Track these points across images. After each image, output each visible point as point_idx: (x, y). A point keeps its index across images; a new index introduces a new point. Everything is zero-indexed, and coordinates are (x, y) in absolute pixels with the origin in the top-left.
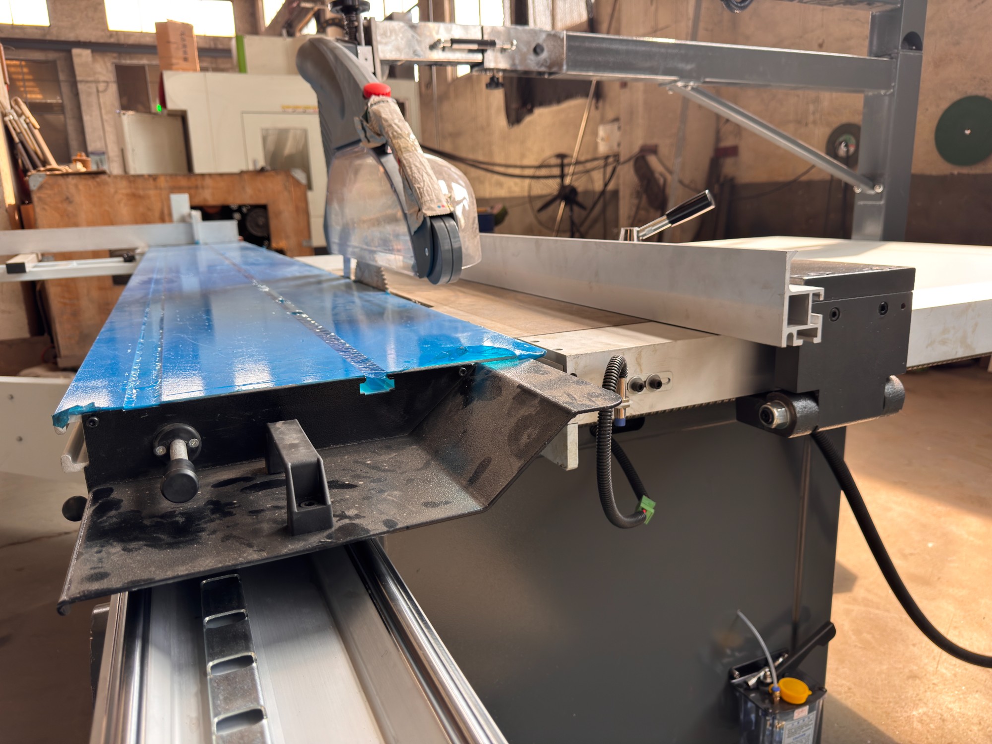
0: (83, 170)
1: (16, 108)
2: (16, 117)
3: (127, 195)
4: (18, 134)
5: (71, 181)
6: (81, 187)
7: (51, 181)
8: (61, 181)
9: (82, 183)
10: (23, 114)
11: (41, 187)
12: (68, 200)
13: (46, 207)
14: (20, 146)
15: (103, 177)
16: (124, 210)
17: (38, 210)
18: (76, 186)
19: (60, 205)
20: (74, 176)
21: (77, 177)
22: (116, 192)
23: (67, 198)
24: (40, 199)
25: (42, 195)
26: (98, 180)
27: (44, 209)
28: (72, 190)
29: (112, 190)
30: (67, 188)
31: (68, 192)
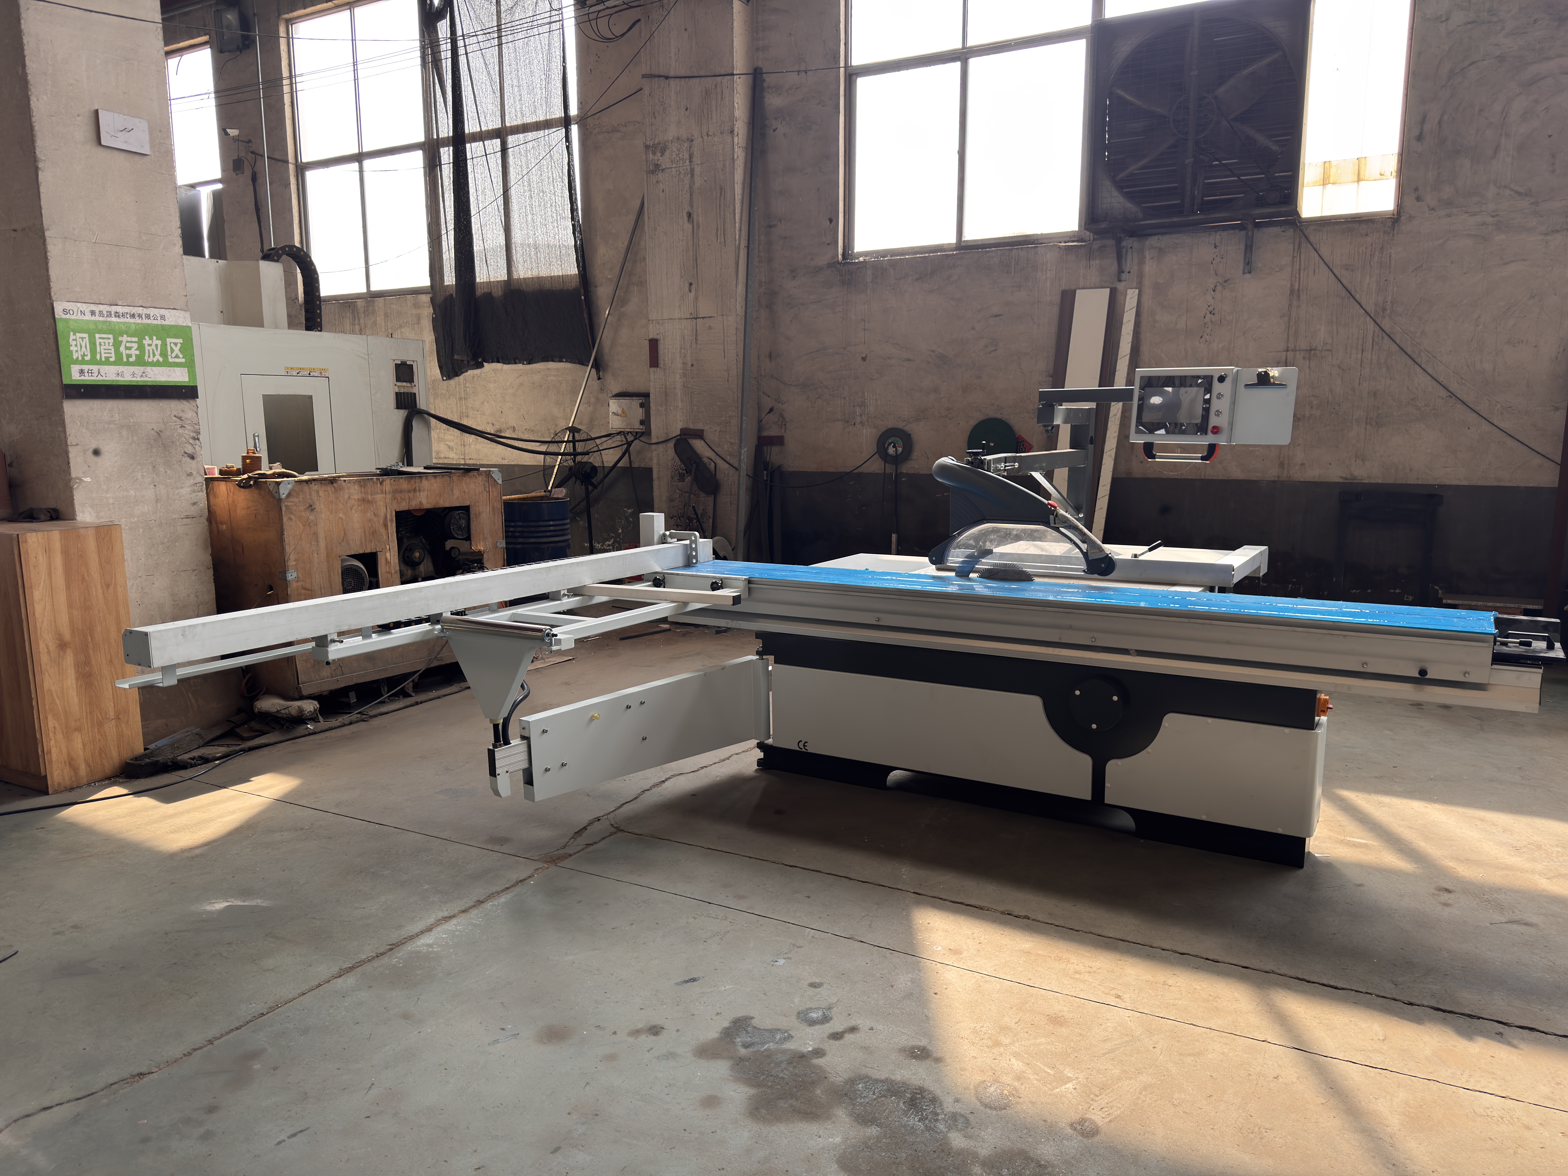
3: (359, 500)
5: (315, 487)
6: (321, 493)
7: (297, 487)
11: (289, 495)
12: (311, 508)
19: (303, 513)
20: (316, 482)
21: (319, 482)
23: (310, 506)
25: (289, 504)
27: (291, 519)
29: (346, 496)
30: (310, 495)
31: (311, 499)
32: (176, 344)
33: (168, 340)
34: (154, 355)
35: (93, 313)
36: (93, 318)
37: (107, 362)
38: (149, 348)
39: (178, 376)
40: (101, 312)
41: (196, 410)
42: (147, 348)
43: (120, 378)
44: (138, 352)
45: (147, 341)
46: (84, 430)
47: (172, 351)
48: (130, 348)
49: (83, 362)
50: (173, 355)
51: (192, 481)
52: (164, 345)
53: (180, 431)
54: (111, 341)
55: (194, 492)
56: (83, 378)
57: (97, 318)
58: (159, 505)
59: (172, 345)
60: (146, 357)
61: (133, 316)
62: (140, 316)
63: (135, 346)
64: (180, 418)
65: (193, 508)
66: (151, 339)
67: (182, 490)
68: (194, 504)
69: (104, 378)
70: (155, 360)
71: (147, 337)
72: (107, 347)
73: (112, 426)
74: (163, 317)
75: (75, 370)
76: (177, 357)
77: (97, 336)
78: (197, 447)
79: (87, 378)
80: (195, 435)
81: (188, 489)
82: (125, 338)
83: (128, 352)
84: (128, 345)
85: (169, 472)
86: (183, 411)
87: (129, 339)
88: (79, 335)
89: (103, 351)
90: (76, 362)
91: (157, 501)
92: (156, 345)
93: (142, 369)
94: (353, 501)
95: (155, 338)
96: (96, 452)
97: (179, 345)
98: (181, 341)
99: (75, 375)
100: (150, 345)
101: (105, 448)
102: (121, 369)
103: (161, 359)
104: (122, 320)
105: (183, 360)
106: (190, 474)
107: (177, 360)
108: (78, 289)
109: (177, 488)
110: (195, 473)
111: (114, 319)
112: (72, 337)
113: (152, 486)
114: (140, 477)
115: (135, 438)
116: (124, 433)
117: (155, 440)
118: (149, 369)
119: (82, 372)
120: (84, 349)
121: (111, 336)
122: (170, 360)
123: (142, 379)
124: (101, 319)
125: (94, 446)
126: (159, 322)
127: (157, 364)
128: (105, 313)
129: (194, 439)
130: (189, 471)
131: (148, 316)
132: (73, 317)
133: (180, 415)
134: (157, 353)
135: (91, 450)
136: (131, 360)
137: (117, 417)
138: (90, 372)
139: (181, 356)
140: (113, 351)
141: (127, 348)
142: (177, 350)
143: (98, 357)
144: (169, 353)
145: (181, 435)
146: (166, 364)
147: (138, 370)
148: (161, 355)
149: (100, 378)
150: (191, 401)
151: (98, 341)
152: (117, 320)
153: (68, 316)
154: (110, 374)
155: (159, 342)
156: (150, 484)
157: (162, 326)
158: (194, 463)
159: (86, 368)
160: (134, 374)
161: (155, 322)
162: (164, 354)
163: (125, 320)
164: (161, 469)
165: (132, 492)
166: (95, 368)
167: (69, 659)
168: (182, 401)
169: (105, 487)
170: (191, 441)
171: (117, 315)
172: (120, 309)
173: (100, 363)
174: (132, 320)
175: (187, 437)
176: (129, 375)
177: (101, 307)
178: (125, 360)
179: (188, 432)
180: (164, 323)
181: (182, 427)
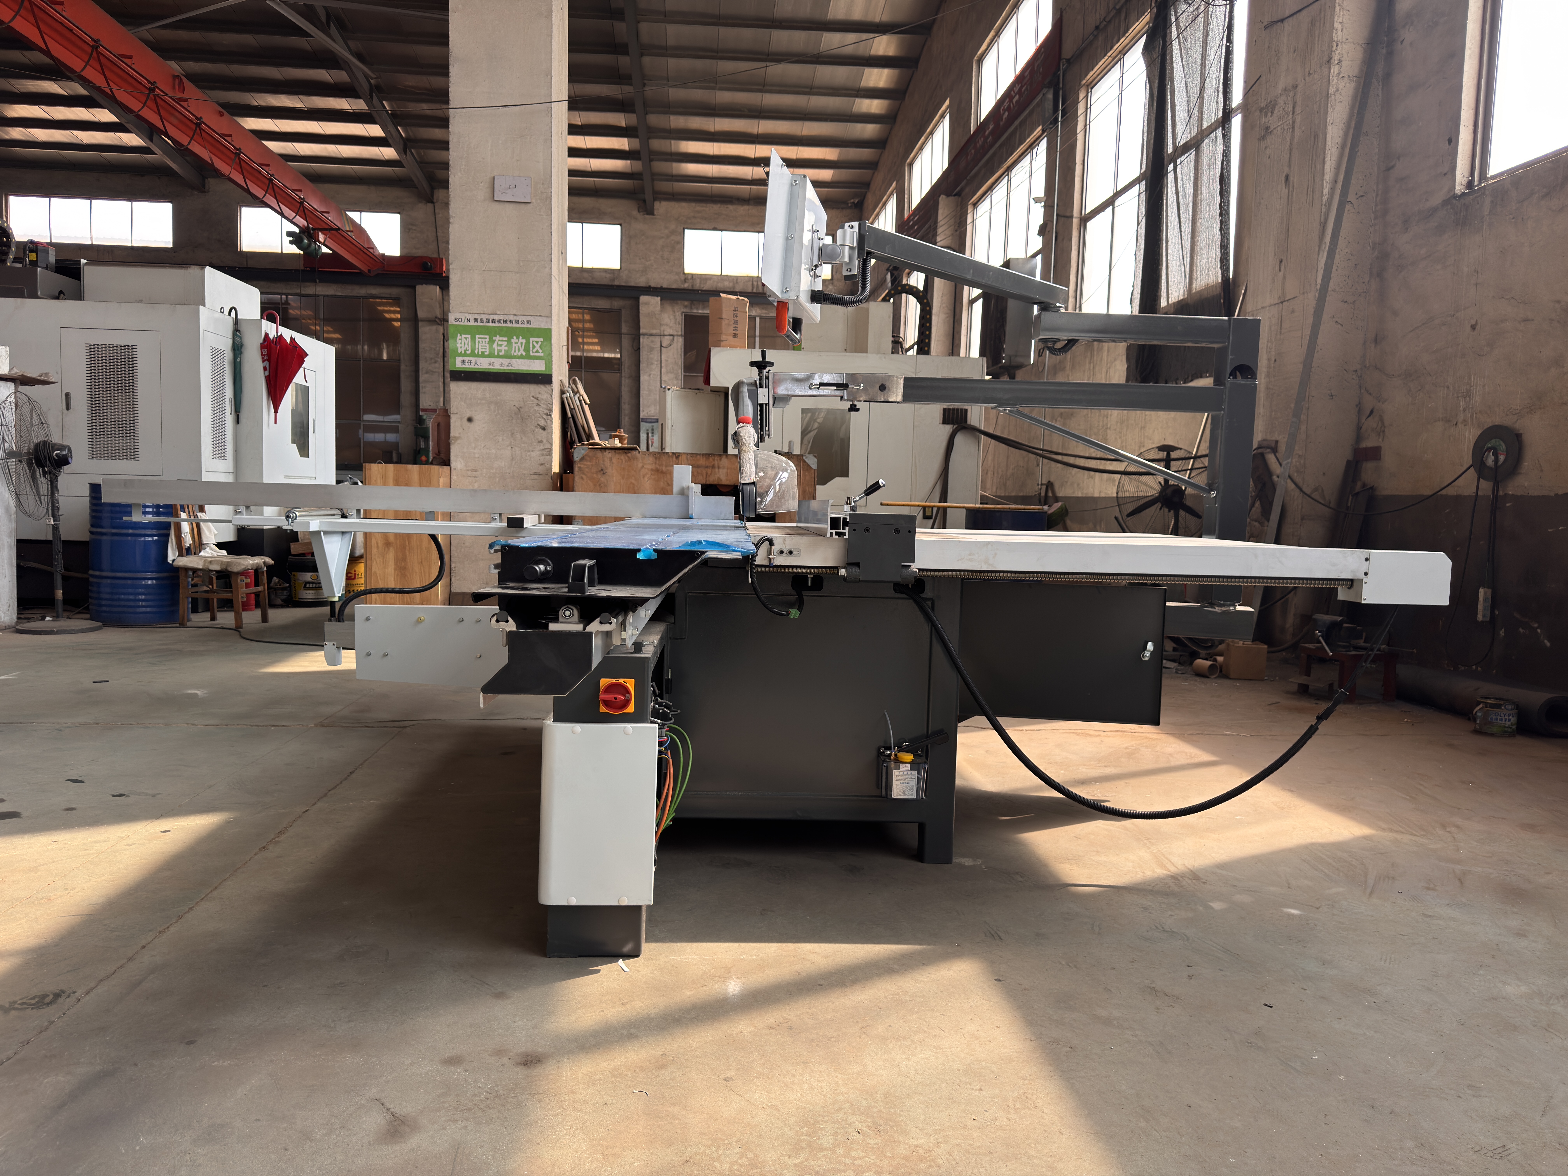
0: (620, 445)
1: (574, 386)
2: (572, 395)
3: (652, 470)
4: (571, 409)
5: (607, 454)
6: (614, 460)
7: (591, 453)
8: (599, 454)
9: (616, 457)
10: (578, 392)
11: (582, 459)
12: (602, 472)
13: (584, 477)
14: (571, 420)
15: (634, 452)
16: (647, 483)
17: (576, 478)
18: (611, 459)
19: (595, 475)
20: (610, 451)
21: (613, 451)
22: (643, 467)
23: (602, 470)
24: (580, 468)
25: (582, 466)
26: (629, 455)
27: (582, 478)
28: (607, 463)
29: (640, 465)
30: (604, 461)
31: (604, 464)
32: (537, 342)
33: (532, 339)
34: (519, 350)
35: (476, 320)
36: (476, 324)
37: (483, 355)
38: (516, 345)
39: (537, 367)
40: (482, 321)
41: (550, 392)
42: (514, 345)
43: (491, 367)
44: (506, 348)
45: (514, 340)
46: (463, 403)
47: (534, 347)
48: (501, 345)
49: (465, 355)
50: (534, 350)
51: (542, 447)
52: (528, 343)
53: (536, 408)
54: (488, 340)
55: (543, 455)
56: (464, 366)
57: (479, 324)
58: (514, 462)
59: (534, 343)
60: (513, 352)
61: (505, 322)
62: (511, 321)
63: (505, 343)
64: (537, 399)
65: (541, 468)
66: (518, 338)
67: (532, 453)
68: (542, 464)
69: (480, 367)
70: (519, 354)
71: (515, 337)
72: (484, 344)
73: (483, 402)
74: (529, 322)
75: (459, 360)
76: (537, 352)
77: (477, 336)
78: (548, 421)
79: (467, 366)
80: (548, 412)
81: (538, 453)
82: (498, 338)
83: (499, 348)
84: (500, 343)
85: (524, 438)
86: (540, 393)
87: (501, 339)
88: (463, 336)
89: (480, 348)
90: (460, 355)
91: (512, 459)
92: (522, 343)
93: (508, 360)
94: (647, 471)
95: (521, 337)
96: (470, 420)
97: (540, 343)
98: (542, 340)
99: (458, 364)
100: (516, 343)
101: (475, 418)
102: (492, 360)
103: (524, 354)
104: (497, 325)
105: (542, 354)
106: (541, 442)
107: (537, 354)
108: (468, 304)
109: (529, 451)
110: (545, 441)
111: (491, 324)
112: (459, 337)
113: (509, 448)
114: (500, 440)
115: (500, 412)
116: (492, 407)
117: (516, 414)
118: (514, 361)
119: (463, 362)
120: (466, 346)
121: (487, 337)
122: (532, 354)
123: (508, 368)
124: (482, 324)
125: (468, 416)
126: (526, 326)
127: (521, 357)
128: (485, 320)
129: (547, 415)
130: (540, 439)
131: (517, 322)
132: (462, 323)
133: (538, 396)
134: (522, 349)
135: (466, 418)
136: (501, 354)
137: (488, 395)
138: (470, 362)
139: (541, 351)
140: (488, 347)
141: (498, 345)
142: (537, 347)
143: (476, 352)
144: (531, 349)
145: (536, 411)
146: (528, 357)
147: (506, 361)
148: (524, 350)
149: (476, 366)
150: (547, 386)
151: (477, 340)
152: (494, 325)
153: (458, 323)
154: (484, 364)
155: (524, 341)
156: (508, 446)
157: (528, 328)
158: (544, 433)
159: (466, 359)
160: (502, 364)
161: (523, 326)
162: (527, 350)
163: (500, 325)
164: (518, 436)
165: (493, 451)
166: (473, 359)
167: (391, 555)
168: (539, 385)
169: (473, 445)
170: (545, 416)
171: (494, 321)
172: (496, 317)
173: (478, 356)
174: (505, 325)
175: (541, 413)
176: (498, 365)
177: (483, 316)
178: (496, 354)
179: (542, 410)
180: (529, 326)
181: (538, 405)
